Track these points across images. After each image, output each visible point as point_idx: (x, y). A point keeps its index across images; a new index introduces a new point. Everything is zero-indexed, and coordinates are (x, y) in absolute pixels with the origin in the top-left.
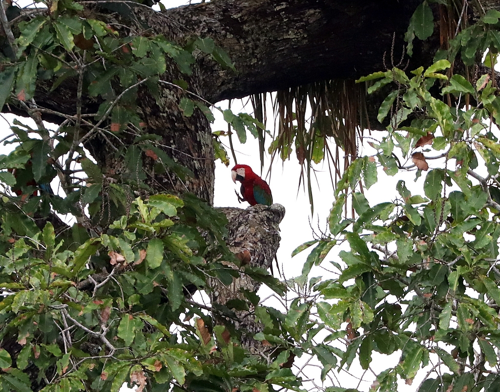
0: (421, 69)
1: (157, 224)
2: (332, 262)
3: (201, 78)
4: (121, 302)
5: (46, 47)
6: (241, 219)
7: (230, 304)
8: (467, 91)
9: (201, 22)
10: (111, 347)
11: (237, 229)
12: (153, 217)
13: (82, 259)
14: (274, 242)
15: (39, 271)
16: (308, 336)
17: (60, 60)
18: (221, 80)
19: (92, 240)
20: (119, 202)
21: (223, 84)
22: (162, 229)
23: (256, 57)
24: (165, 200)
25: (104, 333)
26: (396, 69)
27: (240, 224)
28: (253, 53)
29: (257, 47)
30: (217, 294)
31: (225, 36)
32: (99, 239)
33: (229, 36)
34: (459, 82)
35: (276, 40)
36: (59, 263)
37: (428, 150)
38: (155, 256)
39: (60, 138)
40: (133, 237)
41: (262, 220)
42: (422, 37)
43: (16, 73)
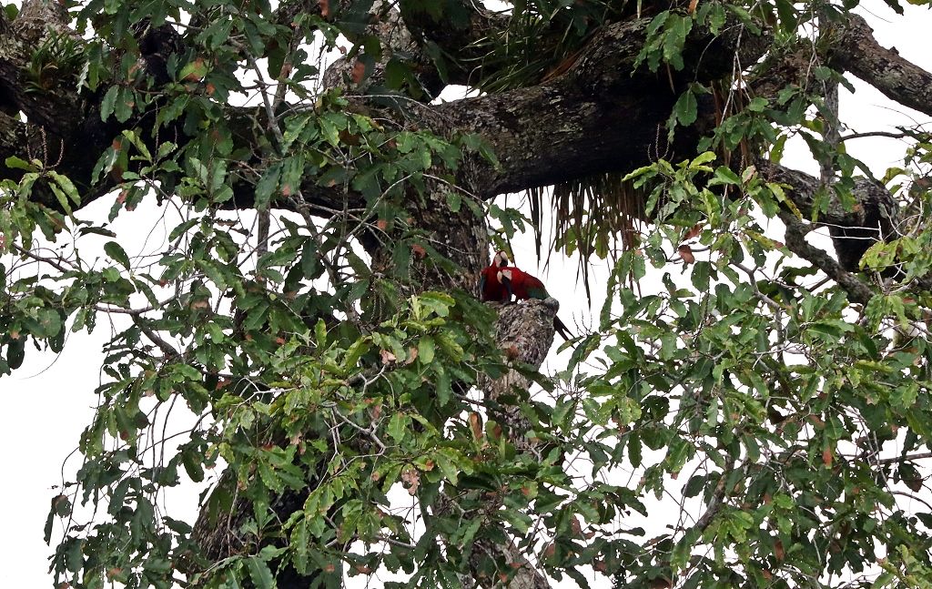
1: (429, 322)
3: (476, 172)
4: (391, 400)
5: (311, 143)
6: (515, 314)
7: (501, 399)
9: (475, 116)
10: (382, 445)
11: (511, 324)
12: (426, 315)
13: (353, 358)
14: (548, 336)
15: (309, 368)
17: (325, 155)
18: (496, 175)
19: (364, 337)
20: (386, 297)
21: (498, 178)
22: (432, 327)
23: (531, 151)
24: (436, 298)
25: (374, 431)
27: (514, 318)
28: (528, 147)
29: (532, 141)
30: (490, 389)
31: (500, 130)
32: (370, 337)
33: (504, 130)
35: (551, 134)
36: (330, 361)
37: (694, 243)
38: (427, 353)
39: (327, 235)
40: (404, 336)
41: (536, 314)
42: (685, 123)
43: (281, 168)
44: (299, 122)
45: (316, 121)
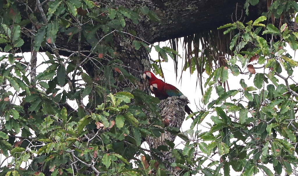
0: (251, 21)
1: (121, 107)
2: (207, 123)
3: (143, 31)
4: (102, 147)
5: (61, 15)
6: (165, 104)
7: (160, 148)
8: (276, 32)
9: (142, 2)
10: (98, 171)
11: (162, 109)
12: (119, 103)
13: (82, 126)
14: (182, 115)
15: (59, 132)
16: (199, 164)
17: (69, 22)
18: (154, 32)
19: (87, 116)
20: (102, 95)
21: (154, 34)
22: (122, 110)
23: (171, 19)
24: (124, 95)
25: (94, 165)
26: (238, 22)
27: (164, 107)
28: (170, 17)
29: (172, 14)
30: (153, 143)
31: (155, 9)
32: (90, 116)
33: (157, 9)
34: (271, 27)
35: (182, 10)
36: (70, 128)
37: (256, 64)
38: (120, 123)
39: (69, 63)
40: (108, 114)
41: (176, 104)
42: (253, 4)
43: (46, 29)
44: (56, 4)
45: (65, 3)
